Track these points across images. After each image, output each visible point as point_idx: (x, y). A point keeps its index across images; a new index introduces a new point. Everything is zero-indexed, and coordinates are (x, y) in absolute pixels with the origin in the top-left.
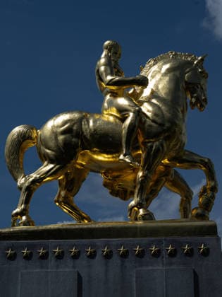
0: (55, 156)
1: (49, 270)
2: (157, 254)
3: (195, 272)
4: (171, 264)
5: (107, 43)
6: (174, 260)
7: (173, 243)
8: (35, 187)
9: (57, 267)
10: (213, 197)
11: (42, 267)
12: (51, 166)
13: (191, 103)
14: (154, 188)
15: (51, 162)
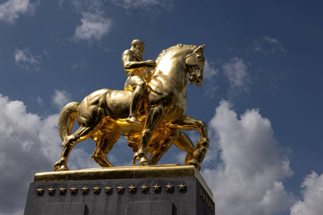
0: (87, 122)
1: (65, 203)
2: (146, 191)
3: (173, 205)
4: (156, 199)
5: (135, 41)
6: (158, 196)
7: (159, 183)
8: (71, 144)
9: (72, 201)
10: (204, 150)
11: (61, 201)
12: (84, 128)
13: (190, 79)
14: (164, 146)
15: (84, 125)
